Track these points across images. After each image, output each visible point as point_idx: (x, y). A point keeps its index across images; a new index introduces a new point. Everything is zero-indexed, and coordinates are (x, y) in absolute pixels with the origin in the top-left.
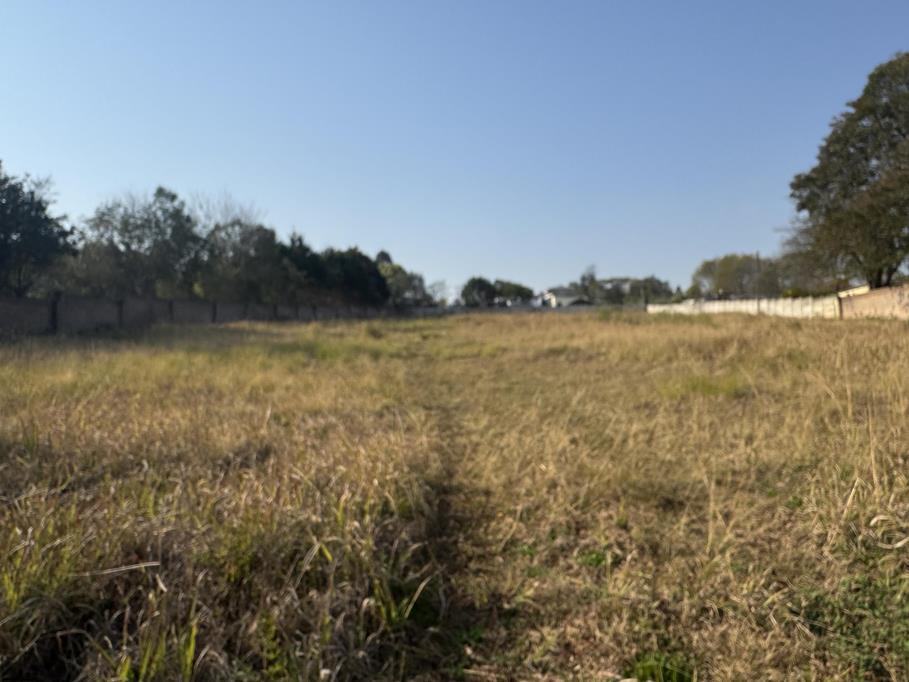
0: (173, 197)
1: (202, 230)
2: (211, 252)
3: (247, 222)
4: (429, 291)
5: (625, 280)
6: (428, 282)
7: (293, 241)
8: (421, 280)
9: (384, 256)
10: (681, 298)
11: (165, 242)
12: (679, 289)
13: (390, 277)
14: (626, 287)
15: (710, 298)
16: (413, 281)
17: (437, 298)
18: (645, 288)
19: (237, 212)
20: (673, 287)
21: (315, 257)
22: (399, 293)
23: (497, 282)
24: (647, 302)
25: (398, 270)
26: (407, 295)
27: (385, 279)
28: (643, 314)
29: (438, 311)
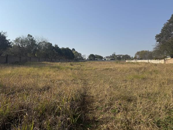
0: (31, 36)
1: (37, 43)
2: (39, 48)
3: (46, 42)
4: (82, 57)
5: (121, 55)
6: (82, 55)
7: (55, 46)
8: (81, 54)
9: (74, 49)
10: (133, 59)
11: (30, 45)
12: (132, 57)
14: (121, 57)
15: (138, 59)
16: (79, 55)
17: (84, 58)
18: (125, 57)
19: (44, 40)
20: (131, 57)
21: (60, 49)
22: (76, 57)
23: (96, 55)
24: (125, 60)
26: (78, 57)
27: (74, 54)
28: (125, 62)
29: (84, 60)
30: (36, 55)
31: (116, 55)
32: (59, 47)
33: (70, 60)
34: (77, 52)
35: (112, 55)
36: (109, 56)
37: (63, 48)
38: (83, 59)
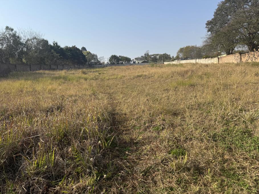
0: (12, 30)
1: (23, 40)
2: (27, 48)
3: (38, 38)
4: (99, 60)
5: (158, 55)
6: (98, 57)
7: (54, 44)
8: (96, 56)
9: (84, 49)
10: (174, 60)
11: (10, 45)
12: (173, 57)
13: (86, 55)
14: (158, 57)
15: (182, 59)
16: (94, 57)
17: (102, 62)
18: (163, 57)
19: (34, 35)
20: (171, 56)
21: (62, 49)
22: (90, 60)
23: (120, 56)
24: (164, 61)
25: (89, 53)
26: (92, 61)
27: (85, 56)
28: (163, 65)
29: (102, 66)
30: (24, 60)
31: (150, 54)
32: (59, 47)
33: (80, 66)
34: (89, 52)
35: (144, 56)
36: (140, 57)
37: (67, 47)
38: (101, 64)
